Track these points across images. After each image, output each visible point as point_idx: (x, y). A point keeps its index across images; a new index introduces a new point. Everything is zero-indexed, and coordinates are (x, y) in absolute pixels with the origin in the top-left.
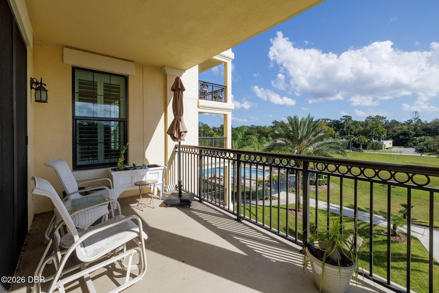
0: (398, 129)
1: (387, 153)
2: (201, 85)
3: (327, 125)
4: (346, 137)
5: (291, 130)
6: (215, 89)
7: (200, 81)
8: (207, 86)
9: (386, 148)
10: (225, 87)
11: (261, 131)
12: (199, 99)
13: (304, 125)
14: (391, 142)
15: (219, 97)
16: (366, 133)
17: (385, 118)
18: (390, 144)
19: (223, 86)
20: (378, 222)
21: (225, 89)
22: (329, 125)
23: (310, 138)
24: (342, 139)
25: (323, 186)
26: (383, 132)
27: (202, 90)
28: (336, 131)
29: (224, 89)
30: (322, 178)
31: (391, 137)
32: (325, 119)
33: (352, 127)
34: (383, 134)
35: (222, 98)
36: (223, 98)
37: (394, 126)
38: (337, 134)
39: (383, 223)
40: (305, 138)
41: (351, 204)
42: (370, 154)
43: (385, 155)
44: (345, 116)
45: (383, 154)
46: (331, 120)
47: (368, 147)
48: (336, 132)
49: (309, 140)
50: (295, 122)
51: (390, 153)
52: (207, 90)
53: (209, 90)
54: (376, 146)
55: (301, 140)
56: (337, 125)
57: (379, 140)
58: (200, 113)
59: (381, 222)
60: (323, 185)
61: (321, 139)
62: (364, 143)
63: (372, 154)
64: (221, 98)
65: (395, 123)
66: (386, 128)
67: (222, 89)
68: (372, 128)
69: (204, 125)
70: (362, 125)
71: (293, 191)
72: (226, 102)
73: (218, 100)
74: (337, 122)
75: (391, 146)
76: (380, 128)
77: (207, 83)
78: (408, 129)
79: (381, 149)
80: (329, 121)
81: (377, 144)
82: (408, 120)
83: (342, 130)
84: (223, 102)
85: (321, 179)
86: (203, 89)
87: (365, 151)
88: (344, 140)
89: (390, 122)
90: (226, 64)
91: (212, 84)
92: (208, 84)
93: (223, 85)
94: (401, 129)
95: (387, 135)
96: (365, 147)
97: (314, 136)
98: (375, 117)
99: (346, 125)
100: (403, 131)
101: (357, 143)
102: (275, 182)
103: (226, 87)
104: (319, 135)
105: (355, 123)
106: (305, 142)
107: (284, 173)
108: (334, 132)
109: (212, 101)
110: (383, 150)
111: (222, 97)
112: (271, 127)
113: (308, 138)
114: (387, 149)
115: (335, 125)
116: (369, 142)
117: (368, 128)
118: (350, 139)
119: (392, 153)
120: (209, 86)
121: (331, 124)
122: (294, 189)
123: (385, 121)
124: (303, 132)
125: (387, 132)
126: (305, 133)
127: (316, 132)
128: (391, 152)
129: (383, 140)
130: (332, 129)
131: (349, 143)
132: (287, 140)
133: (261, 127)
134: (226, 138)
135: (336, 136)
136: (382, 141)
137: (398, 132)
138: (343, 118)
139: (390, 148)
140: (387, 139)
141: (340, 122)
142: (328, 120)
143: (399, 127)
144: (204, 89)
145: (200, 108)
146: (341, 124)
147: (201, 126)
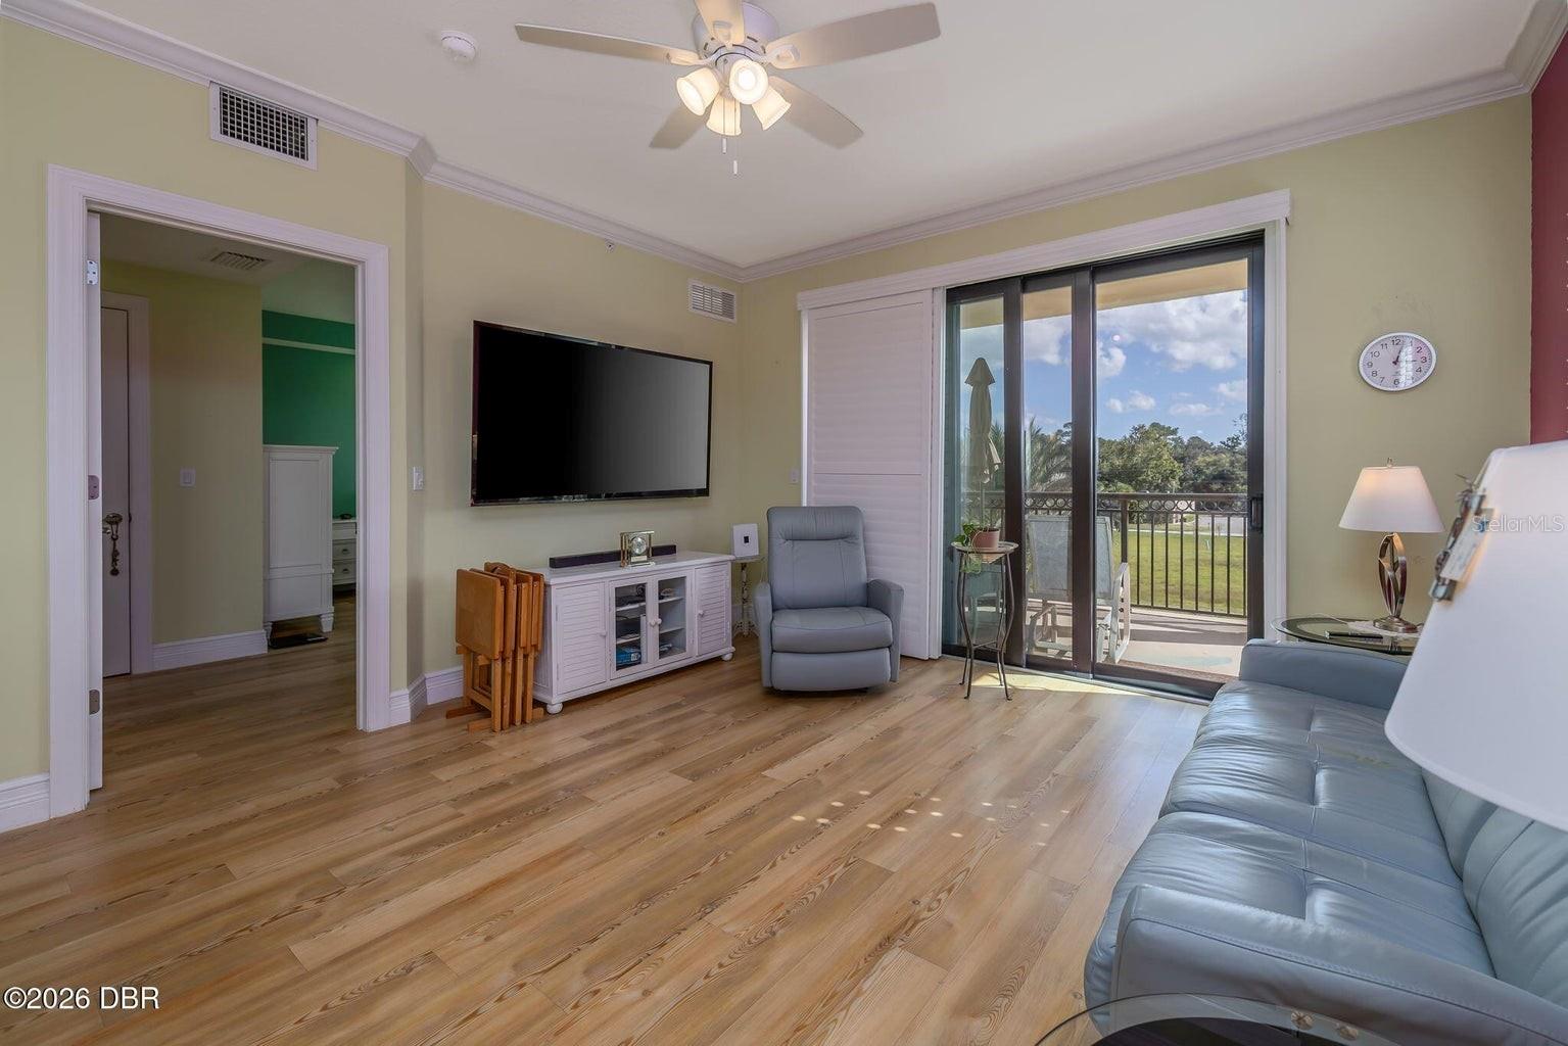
0: (1208, 464)
16: (1130, 475)
17: (1174, 432)
26: (1172, 472)
37: (1194, 457)
65: (1198, 444)
66: (1178, 459)
68: (1146, 461)
76: (1166, 461)
78: (1232, 464)
82: (1229, 439)
89: (1186, 440)
94: (1215, 465)
95: (1181, 481)
98: (1149, 427)
100: (1220, 469)
117: (1137, 459)
123: (1173, 440)
125: (1182, 472)
137: (1208, 472)
138: (1065, 430)
143: (1208, 459)
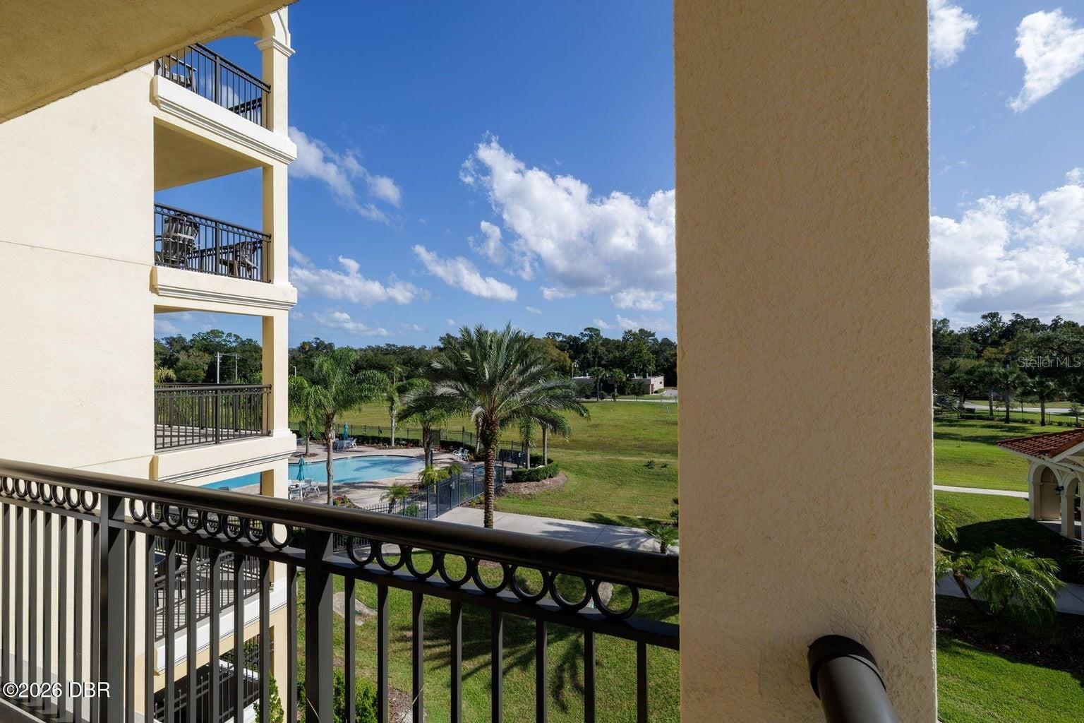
1: (656, 401)
2: (166, 222)
3: (557, 347)
4: (592, 369)
5: (469, 359)
6: (228, 239)
7: (162, 207)
8: (196, 227)
9: (655, 390)
10: (267, 236)
11: (411, 359)
12: (157, 262)
13: (499, 348)
14: (661, 378)
15: (243, 264)
16: (623, 364)
17: (653, 334)
18: (661, 383)
19: (258, 234)
20: (638, 543)
21: (264, 244)
22: (561, 347)
23: (511, 379)
24: (585, 375)
25: (544, 481)
26: (649, 360)
27: (174, 238)
28: (572, 358)
29: (260, 242)
30: (544, 465)
31: (661, 369)
32: (554, 334)
33: (602, 350)
34: (650, 364)
35: (254, 268)
36: (259, 267)
37: (665, 351)
38: (576, 364)
39: (646, 544)
40: (500, 380)
41: (594, 512)
42: (630, 403)
43: (653, 404)
44: (589, 328)
45: (649, 403)
46: (564, 336)
47: (628, 390)
48: (574, 362)
49: (511, 383)
50: (480, 341)
51: (659, 401)
52: (191, 238)
53: (203, 240)
54: (639, 388)
55: (492, 383)
56: (574, 347)
57: (645, 377)
58: (159, 310)
59: (643, 542)
60: (545, 478)
61: (534, 379)
62: (620, 382)
63: (632, 403)
64: (249, 268)
66: (653, 353)
67: (255, 243)
68: (633, 354)
69: (242, 342)
70: (617, 348)
71: (481, 503)
72: (269, 281)
73: (239, 275)
74: (576, 339)
75: (662, 386)
76: (647, 355)
77: (195, 216)
79: (648, 393)
80: (561, 339)
81: (640, 384)
83: (584, 358)
84: (257, 280)
85: (541, 466)
86: (175, 234)
87: (620, 399)
88: (588, 377)
89: (660, 340)
90: (267, 169)
91: (216, 222)
92: (197, 219)
93: (261, 230)
95: (657, 366)
96: (622, 392)
97: (521, 373)
98: (637, 332)
99: (591, 348)
101: (610, 382)
102: (437, 487)
103: (270, 237)
104: (532, 370)
105: (607, 342)
106: (501, 388)
107: (462, 461)
108: (569, 361)
109: (213, 276)
110: (651, 394)
111: (255, 266)
112: (437, 351)
113: (507, 379)
114: (656, 392)
115: (571, 347)
116: (627, 380)
117: (627, 352)
118: (597, 376)
119: (664, 401)
120: (202, 228)
121: (564, 344)
122: (482, 498)
123: (652, 340)
124: (496, 364)
125: (656, 361)
126: (501, 367)
127: (526, 363)
128: (662, 398)
129: (649, 375)
130: (566, 355)
131: (596, 382)
132: (460, 385)
133: (413, 349)
134: (270, 387)
135: (573, 370)
136: (648, 378)
138: (585, 333)
139: (661, 390)
140: (655, 374)
141: (580, 339)
142: (559, 335)
144: (183, 236)
145: (161, 292)
146: (583, 344)
147: (234, 344)
